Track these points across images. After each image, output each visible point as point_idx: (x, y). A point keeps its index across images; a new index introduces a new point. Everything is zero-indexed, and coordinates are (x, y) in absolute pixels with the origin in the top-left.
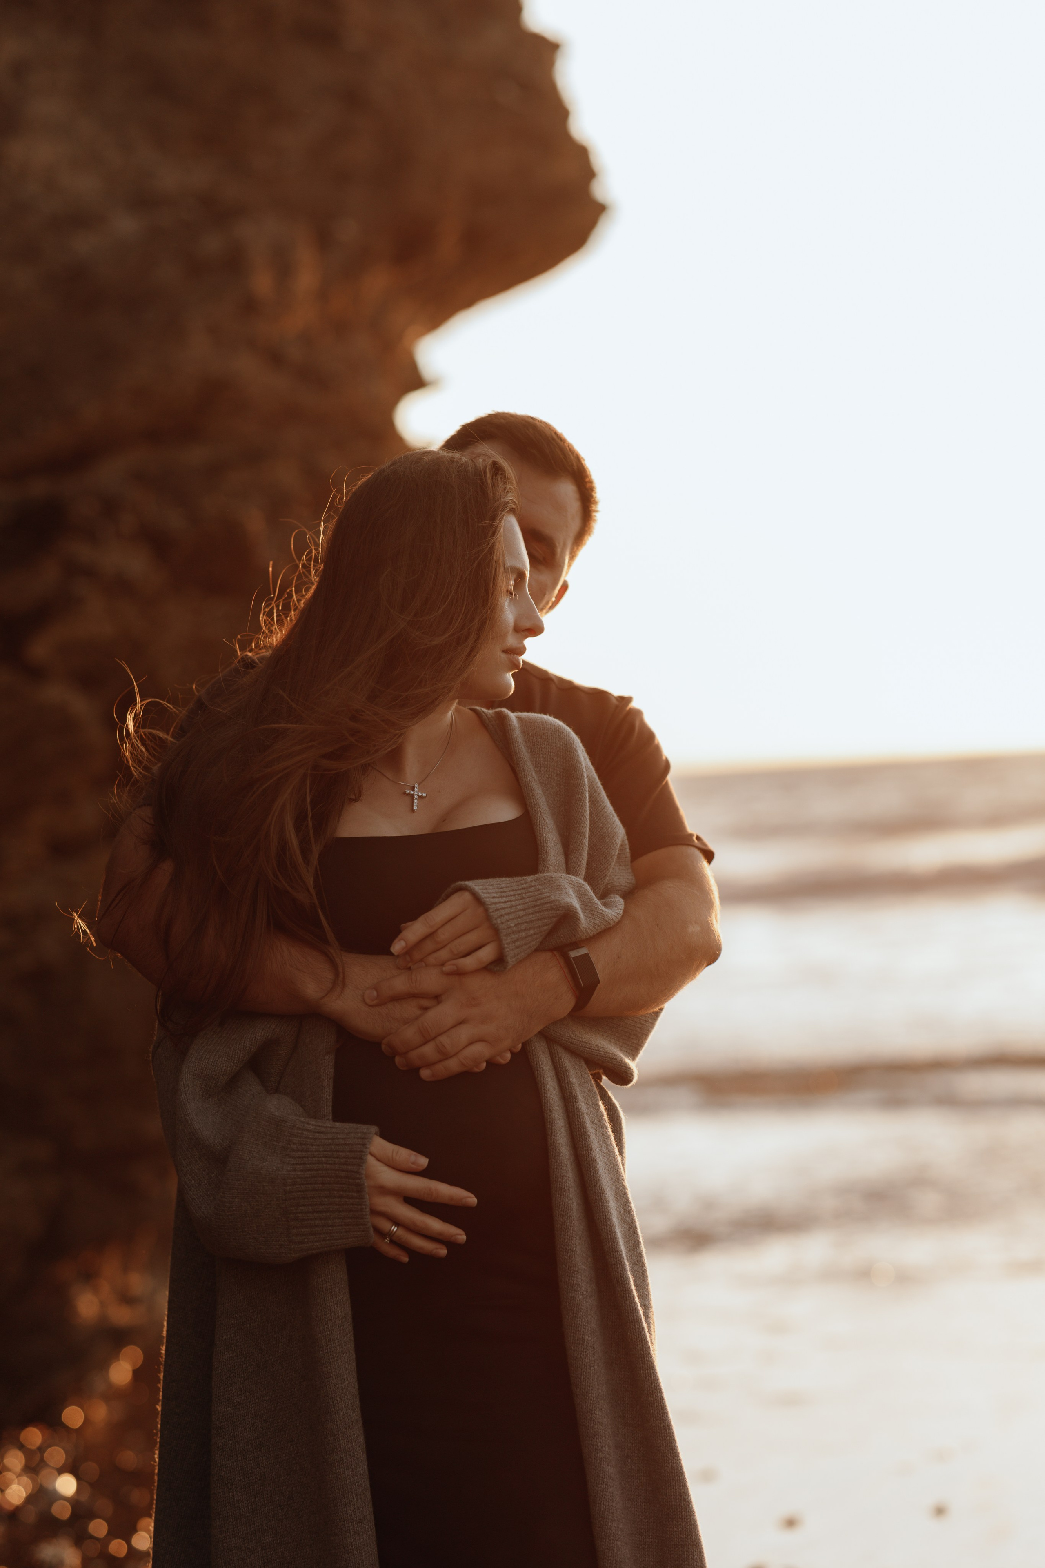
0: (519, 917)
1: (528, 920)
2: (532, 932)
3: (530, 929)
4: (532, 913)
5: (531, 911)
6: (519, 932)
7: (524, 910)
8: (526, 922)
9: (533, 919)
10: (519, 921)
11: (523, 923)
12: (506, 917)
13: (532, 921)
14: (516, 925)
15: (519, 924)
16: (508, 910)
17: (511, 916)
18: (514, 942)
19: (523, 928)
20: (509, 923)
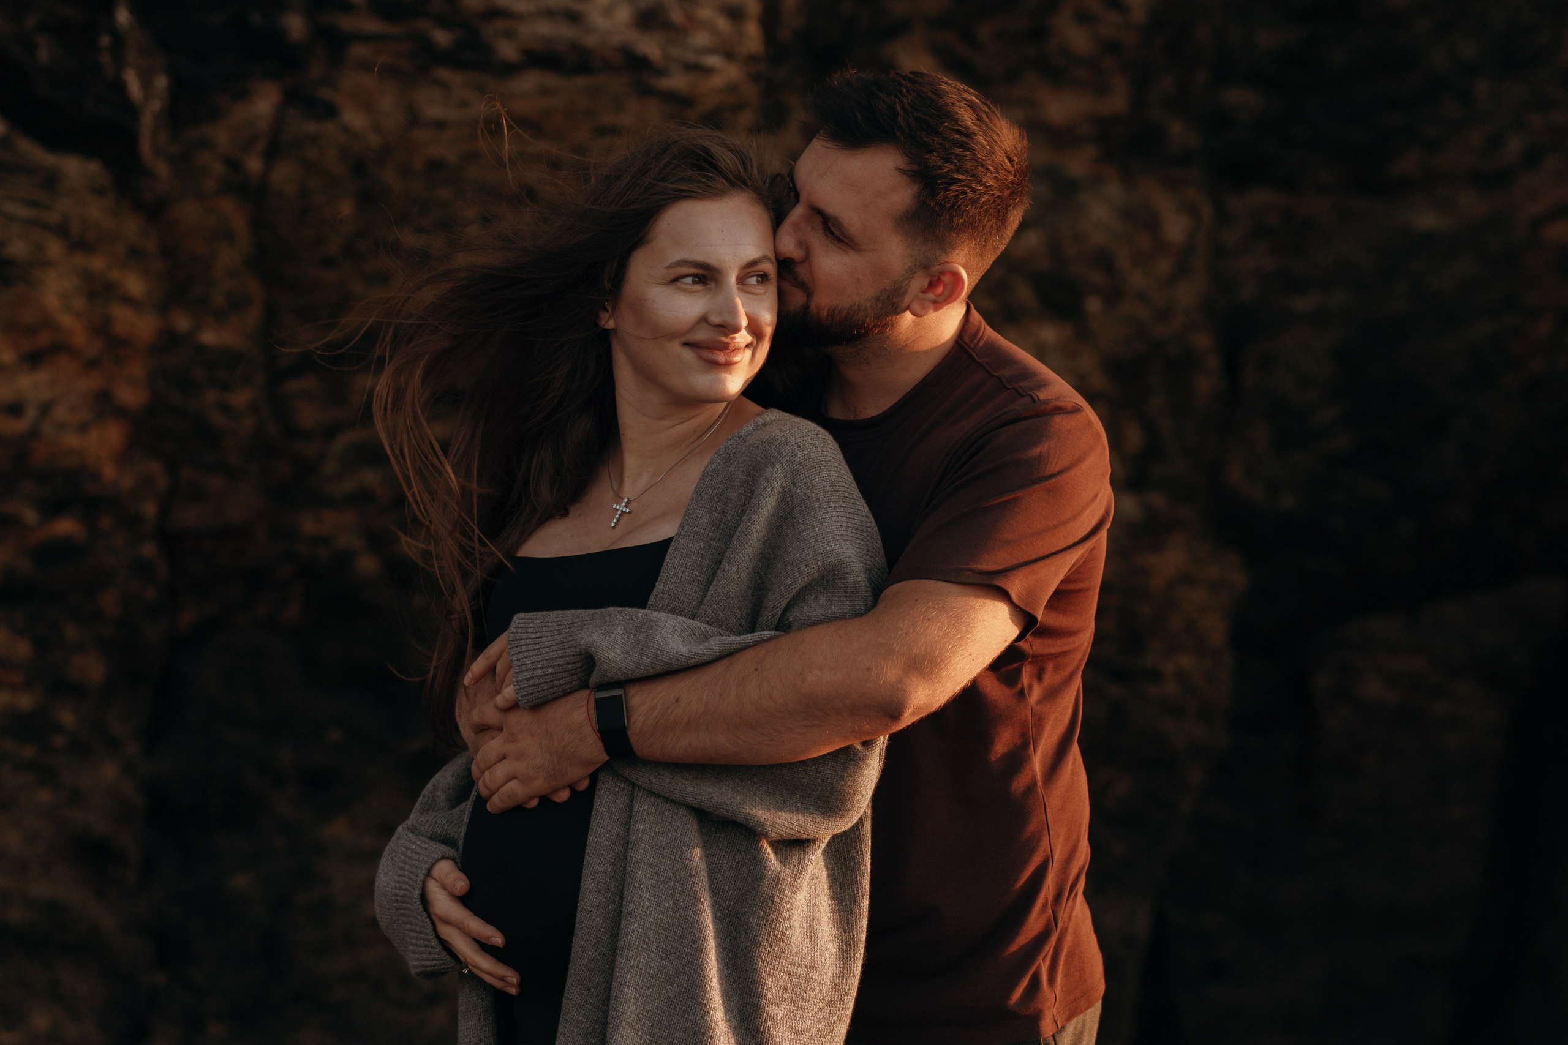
0: (541, 654)
1: (547, 658)
2: (550, 670)
3: (550, 666)
4: (556, 651)
5: (555, 648)
6: (535, 669)
7: (550, 646)
8: (546, 660)
9: (554, 657)
10: (539, 658)
11: (542, 661)
12: (526, 654)
13: (552, 659)
14: (533, 663)
15: (537, 661)
16: (531, 647)
17: (531, 653)
18: (528, 680)
19: (539, 666)
20: (525, 660)
